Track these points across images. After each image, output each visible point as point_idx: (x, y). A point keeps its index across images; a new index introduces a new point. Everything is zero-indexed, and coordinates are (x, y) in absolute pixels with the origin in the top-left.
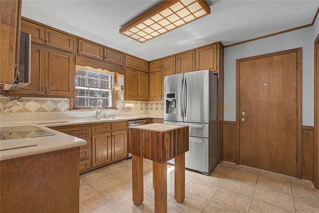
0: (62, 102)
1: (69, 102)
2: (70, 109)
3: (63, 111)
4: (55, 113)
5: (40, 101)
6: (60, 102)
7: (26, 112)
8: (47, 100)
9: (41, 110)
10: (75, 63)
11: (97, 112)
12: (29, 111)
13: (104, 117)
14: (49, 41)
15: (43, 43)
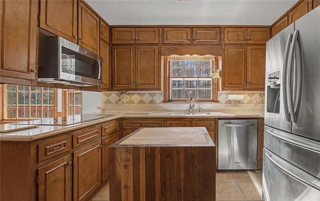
0: (157, 95)
1: (163, 94)
2: (164, 102)
3: (158, 103)
4: (152, 105)
5: (141, 94)
6: (156, 94)
7: (131, 103)
8: (146, 93)
9: (141, 102)
10: (160, 54)
11: (190, 105)
12: (134, 103)
13: (199, 112)
14: (138, 40)
15: (133, 42)
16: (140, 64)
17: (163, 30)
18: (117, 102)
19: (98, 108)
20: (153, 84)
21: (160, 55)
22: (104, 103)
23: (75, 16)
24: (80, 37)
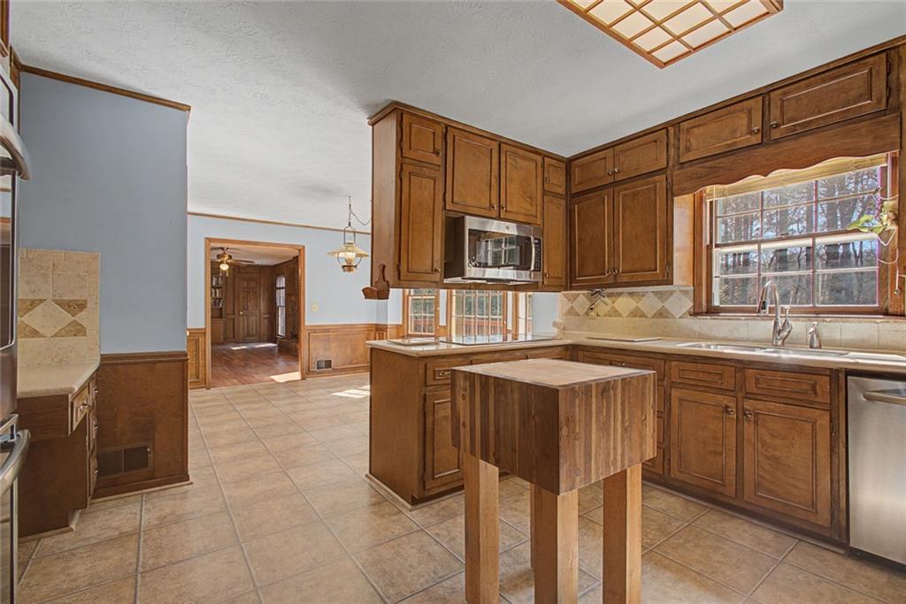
0: (675, 295)
1: (691, 294)
2: (695, 313)
3: (677, 317)
4: (661, 320)
5: (636, 295)
6: (672, 294)
7: (615, 316)
8: (647, 292)
9: (637, 313)
10: (671, 194)
11: (776, 323)
12: (620, 316)
13: (811, 347)
14: (619, 171)
15: (611, 180)
16: (623, 226)
17: (677, 129)
18: (587, 314)
19: (555, 324)
20: (651, 271)
21: (669, 194)
22: (565, 315)
23: (495, 173)
24: (503, 203)
